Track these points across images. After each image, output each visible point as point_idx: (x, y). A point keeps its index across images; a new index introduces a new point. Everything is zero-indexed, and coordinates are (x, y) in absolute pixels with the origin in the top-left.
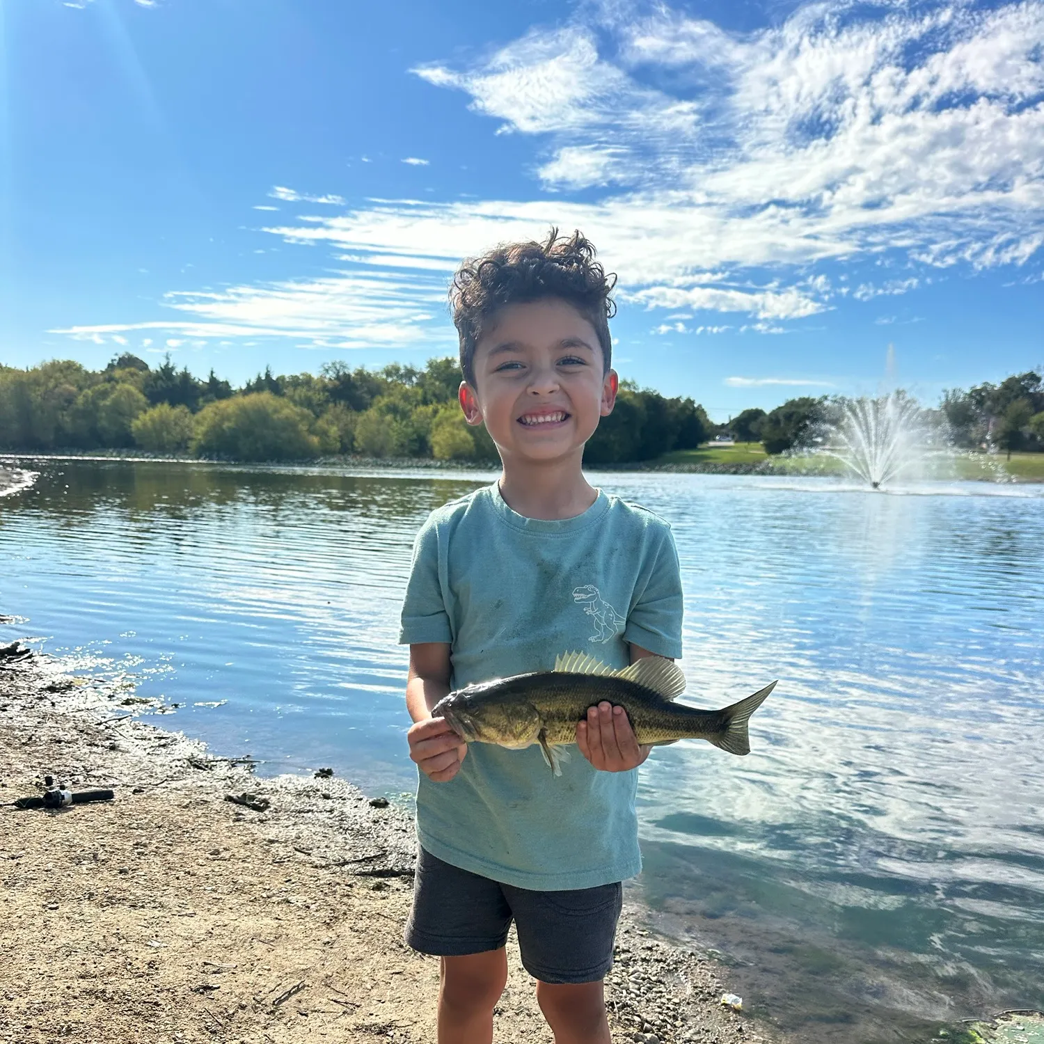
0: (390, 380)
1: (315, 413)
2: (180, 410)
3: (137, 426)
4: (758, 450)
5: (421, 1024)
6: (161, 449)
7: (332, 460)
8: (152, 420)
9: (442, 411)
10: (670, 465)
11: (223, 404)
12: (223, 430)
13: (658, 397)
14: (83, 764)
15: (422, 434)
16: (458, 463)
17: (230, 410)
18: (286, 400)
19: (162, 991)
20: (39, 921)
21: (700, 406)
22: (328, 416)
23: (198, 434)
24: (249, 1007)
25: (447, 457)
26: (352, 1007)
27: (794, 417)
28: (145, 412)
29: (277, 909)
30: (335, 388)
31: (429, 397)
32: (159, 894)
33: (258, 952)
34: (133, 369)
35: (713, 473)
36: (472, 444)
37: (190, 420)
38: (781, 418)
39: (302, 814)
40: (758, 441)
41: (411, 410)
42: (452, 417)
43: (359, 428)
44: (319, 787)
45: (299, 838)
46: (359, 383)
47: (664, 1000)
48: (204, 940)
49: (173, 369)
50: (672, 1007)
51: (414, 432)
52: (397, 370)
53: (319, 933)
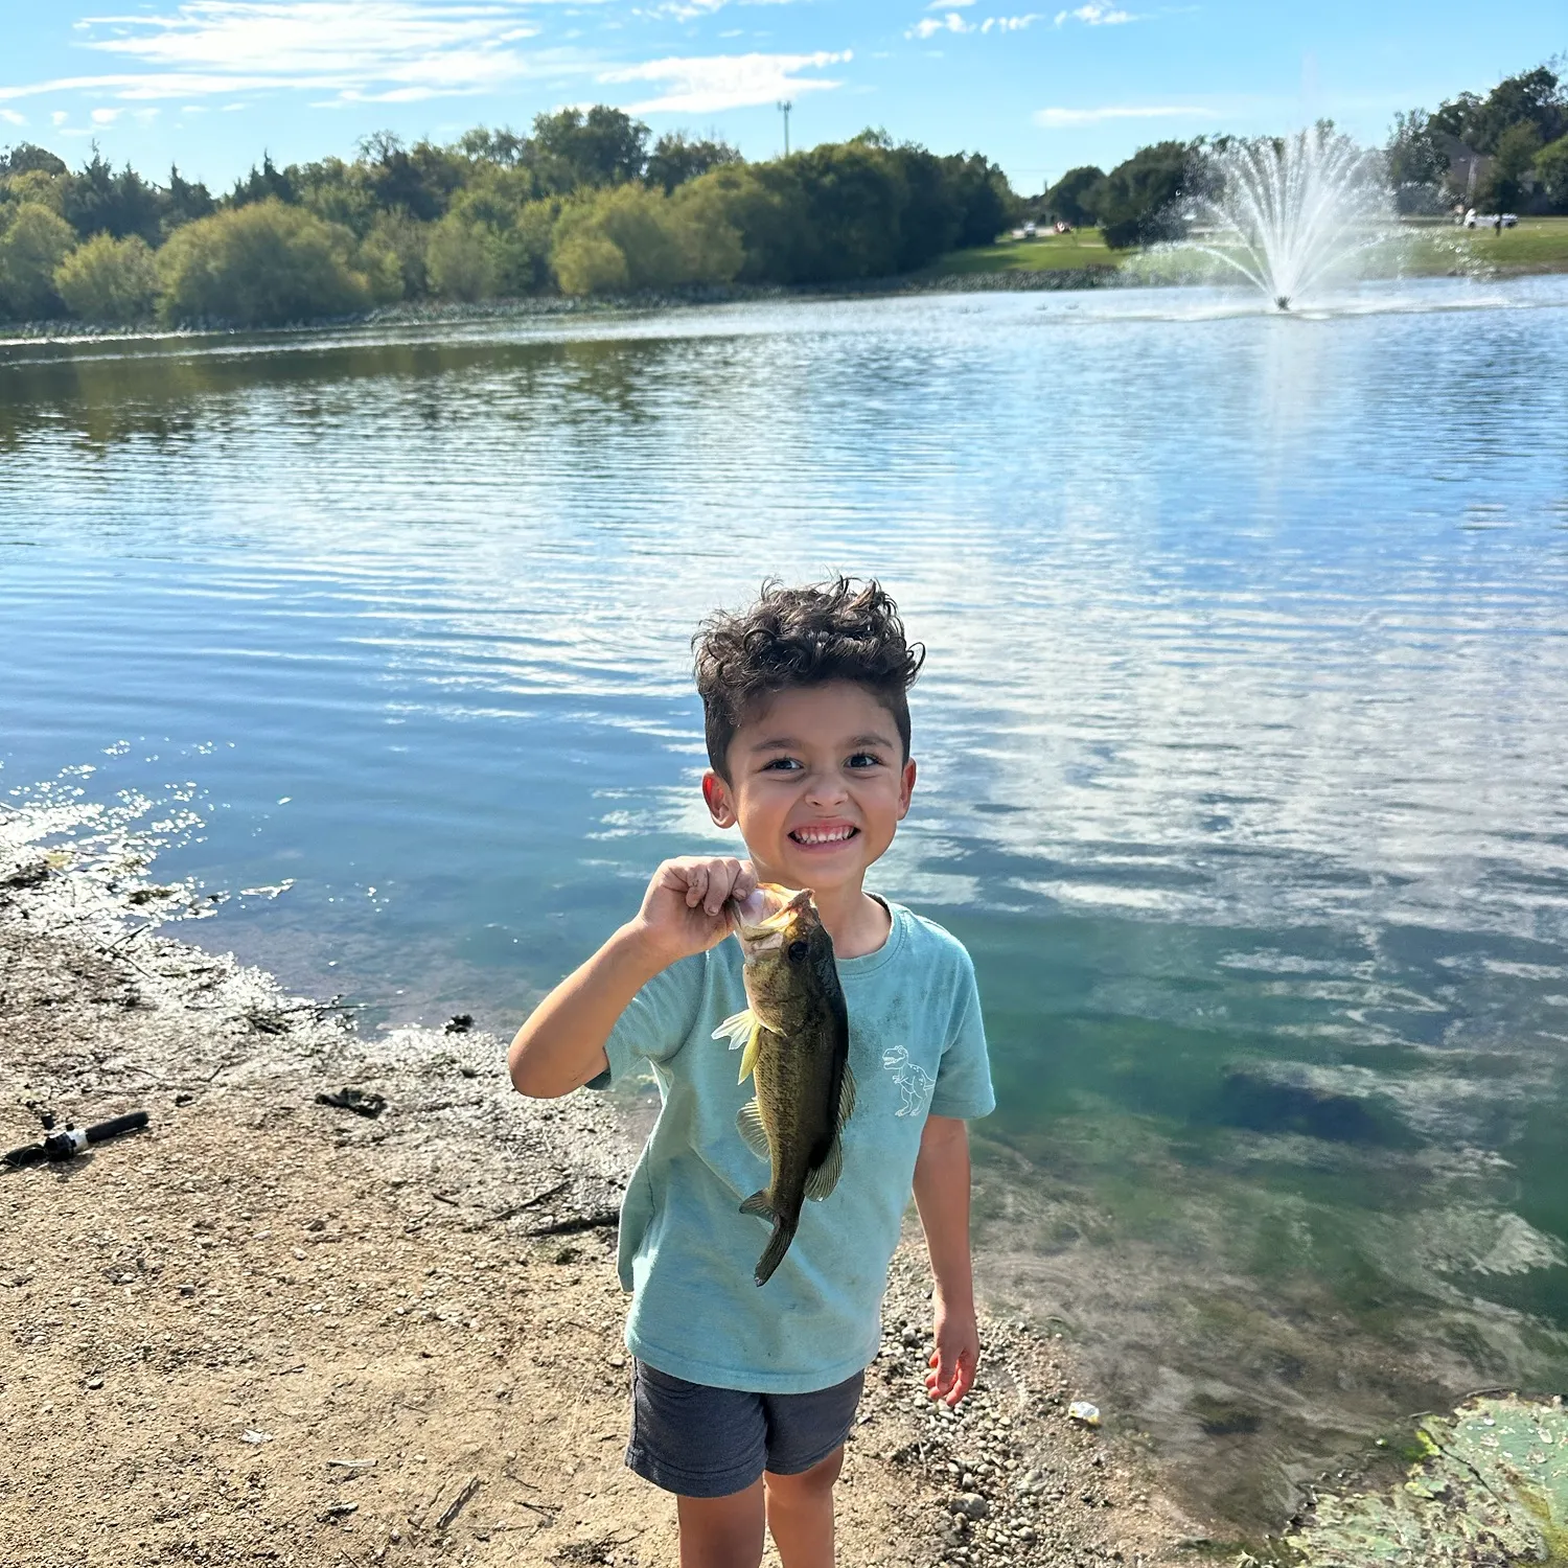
0: (473, 157)
1: (355, 229)
2: (129, 244)
3: (63, 279)
4: (1092, 241)
5: (649, 1534)
6: (110, 317)
7: (395, 313)
8: (87, 266)
9: (566, 208)
10: (952, 278)
11: (203, 226)
12: (209, 275)
13: (925, 154)
14: (91, 1046)
15: (539, 252)
16: (601, 300)
17: (215, 237)
18: (304, 211)
19: (277, 1529)
20: (79, 1416)
21: (996, 166)
22: (378, 234)
23: (167, 286)
24: (404, 1539)
25: (582, 291)
26: (549, 1513)
27: (1151, 180)
28: (73, 251)
29: (421, 1334)
30: (383, 180)
31: (542, 183)
32: (246, 1332)
33: (402, 1430)
34: (39, 173)
35: (1023, 289)
36: (623, 264)
37: (149, 260)
38: (1130, 182)
39: (436, 1114)
40: (1093, 224)
41: (515, 211)
42: (584, 217)
43: (431, 250)
44: (456, 1054)
45: (437, 1170)
46: (424, 168)
47: (989, 1424)
48: (324, 1418)
49: (107, 168)
50: (1000, 1434)
51: (526, 250)
52: (485, 138)
53: (489, 1378)
